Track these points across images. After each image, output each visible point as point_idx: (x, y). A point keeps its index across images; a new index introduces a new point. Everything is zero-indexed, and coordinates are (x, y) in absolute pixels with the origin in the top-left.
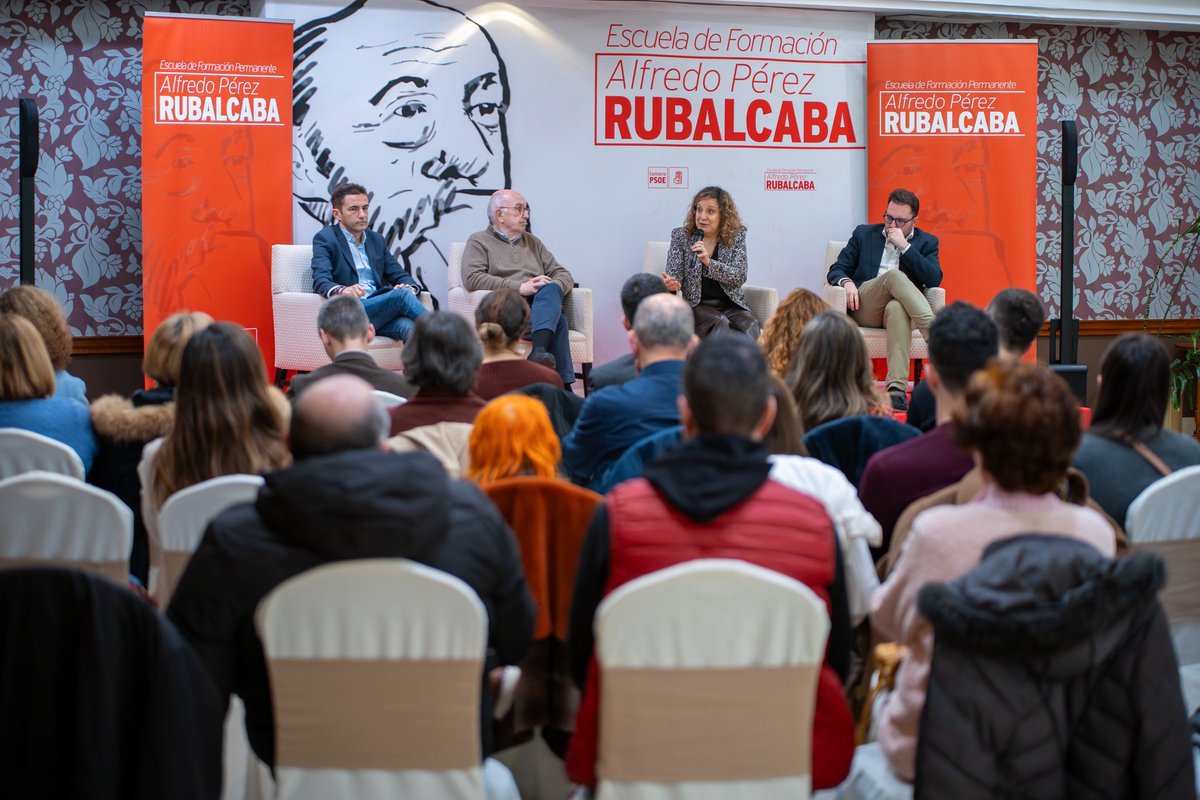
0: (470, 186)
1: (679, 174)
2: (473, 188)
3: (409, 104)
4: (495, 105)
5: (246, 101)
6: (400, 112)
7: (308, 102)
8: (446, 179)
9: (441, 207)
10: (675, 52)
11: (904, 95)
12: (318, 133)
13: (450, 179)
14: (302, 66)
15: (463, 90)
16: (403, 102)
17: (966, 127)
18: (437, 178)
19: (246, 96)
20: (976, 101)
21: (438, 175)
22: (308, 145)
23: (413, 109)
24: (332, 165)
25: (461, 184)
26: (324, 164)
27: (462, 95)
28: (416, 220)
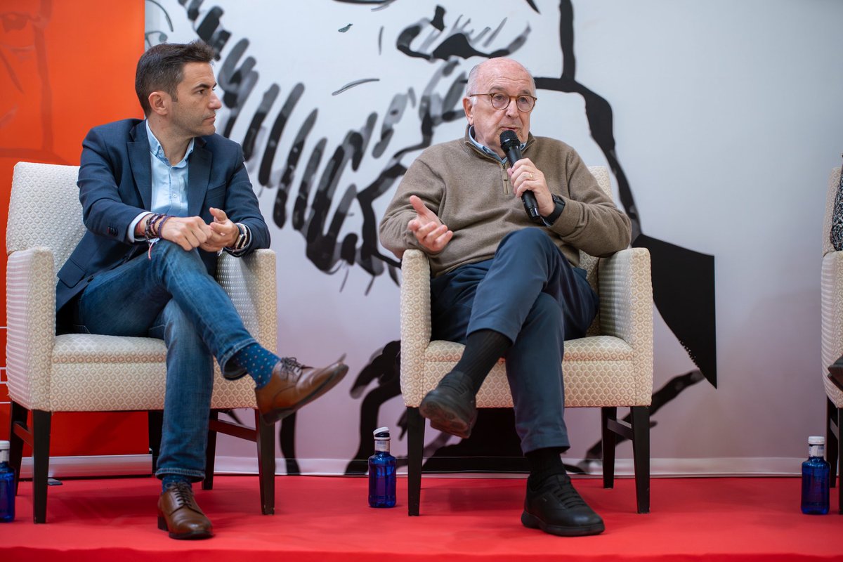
8: (446, 59)
9: (436, 111)
13: (453, 58)
18: (427, 57)
21: (429, 50)
24: (226, 36)
26: (211, 35)
28: (387, 134)
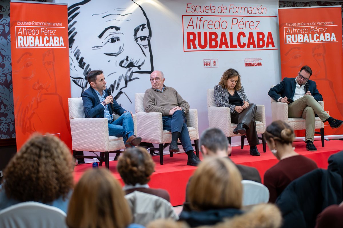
0: (138, 70)
1: (214, 62)
2: (139, 70)
3: (113, 37)
4: (146, 37)
5: (51, 38)
6: (110, 41)
7: (74, 38)
8: (129, 68)
9: (128, 79)
10: (211, 14)
11: (293, 28)
12: (78, 51)
13: (130, 67)
14: (71, 23)
15: (134, 31)
16: (111, 37)
17: (317, 39)
18: (125, 67)
19: (51, 36)
20: (320, 30)
21: (126, 66)
22: (75, 55)
23: (115, 40)
24: (85, 64)
25: (135, 69)
26: (81, 63)
27: (133, 33)
28: (118, 85)
